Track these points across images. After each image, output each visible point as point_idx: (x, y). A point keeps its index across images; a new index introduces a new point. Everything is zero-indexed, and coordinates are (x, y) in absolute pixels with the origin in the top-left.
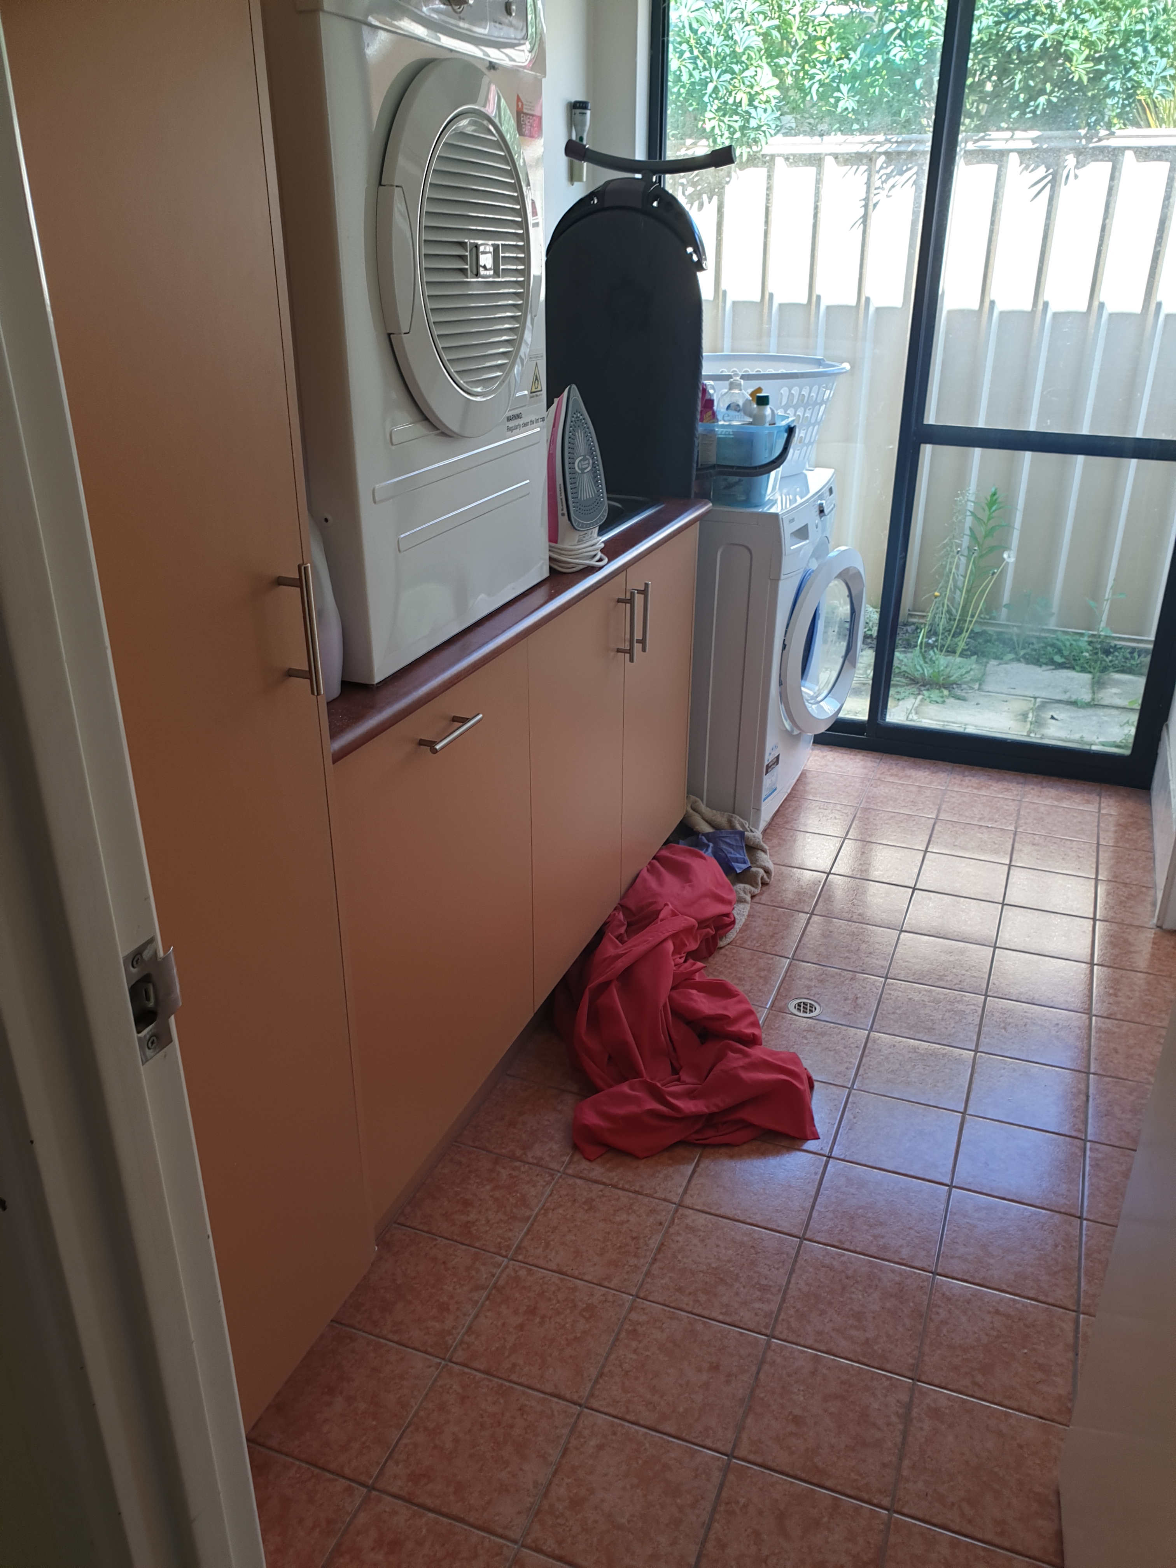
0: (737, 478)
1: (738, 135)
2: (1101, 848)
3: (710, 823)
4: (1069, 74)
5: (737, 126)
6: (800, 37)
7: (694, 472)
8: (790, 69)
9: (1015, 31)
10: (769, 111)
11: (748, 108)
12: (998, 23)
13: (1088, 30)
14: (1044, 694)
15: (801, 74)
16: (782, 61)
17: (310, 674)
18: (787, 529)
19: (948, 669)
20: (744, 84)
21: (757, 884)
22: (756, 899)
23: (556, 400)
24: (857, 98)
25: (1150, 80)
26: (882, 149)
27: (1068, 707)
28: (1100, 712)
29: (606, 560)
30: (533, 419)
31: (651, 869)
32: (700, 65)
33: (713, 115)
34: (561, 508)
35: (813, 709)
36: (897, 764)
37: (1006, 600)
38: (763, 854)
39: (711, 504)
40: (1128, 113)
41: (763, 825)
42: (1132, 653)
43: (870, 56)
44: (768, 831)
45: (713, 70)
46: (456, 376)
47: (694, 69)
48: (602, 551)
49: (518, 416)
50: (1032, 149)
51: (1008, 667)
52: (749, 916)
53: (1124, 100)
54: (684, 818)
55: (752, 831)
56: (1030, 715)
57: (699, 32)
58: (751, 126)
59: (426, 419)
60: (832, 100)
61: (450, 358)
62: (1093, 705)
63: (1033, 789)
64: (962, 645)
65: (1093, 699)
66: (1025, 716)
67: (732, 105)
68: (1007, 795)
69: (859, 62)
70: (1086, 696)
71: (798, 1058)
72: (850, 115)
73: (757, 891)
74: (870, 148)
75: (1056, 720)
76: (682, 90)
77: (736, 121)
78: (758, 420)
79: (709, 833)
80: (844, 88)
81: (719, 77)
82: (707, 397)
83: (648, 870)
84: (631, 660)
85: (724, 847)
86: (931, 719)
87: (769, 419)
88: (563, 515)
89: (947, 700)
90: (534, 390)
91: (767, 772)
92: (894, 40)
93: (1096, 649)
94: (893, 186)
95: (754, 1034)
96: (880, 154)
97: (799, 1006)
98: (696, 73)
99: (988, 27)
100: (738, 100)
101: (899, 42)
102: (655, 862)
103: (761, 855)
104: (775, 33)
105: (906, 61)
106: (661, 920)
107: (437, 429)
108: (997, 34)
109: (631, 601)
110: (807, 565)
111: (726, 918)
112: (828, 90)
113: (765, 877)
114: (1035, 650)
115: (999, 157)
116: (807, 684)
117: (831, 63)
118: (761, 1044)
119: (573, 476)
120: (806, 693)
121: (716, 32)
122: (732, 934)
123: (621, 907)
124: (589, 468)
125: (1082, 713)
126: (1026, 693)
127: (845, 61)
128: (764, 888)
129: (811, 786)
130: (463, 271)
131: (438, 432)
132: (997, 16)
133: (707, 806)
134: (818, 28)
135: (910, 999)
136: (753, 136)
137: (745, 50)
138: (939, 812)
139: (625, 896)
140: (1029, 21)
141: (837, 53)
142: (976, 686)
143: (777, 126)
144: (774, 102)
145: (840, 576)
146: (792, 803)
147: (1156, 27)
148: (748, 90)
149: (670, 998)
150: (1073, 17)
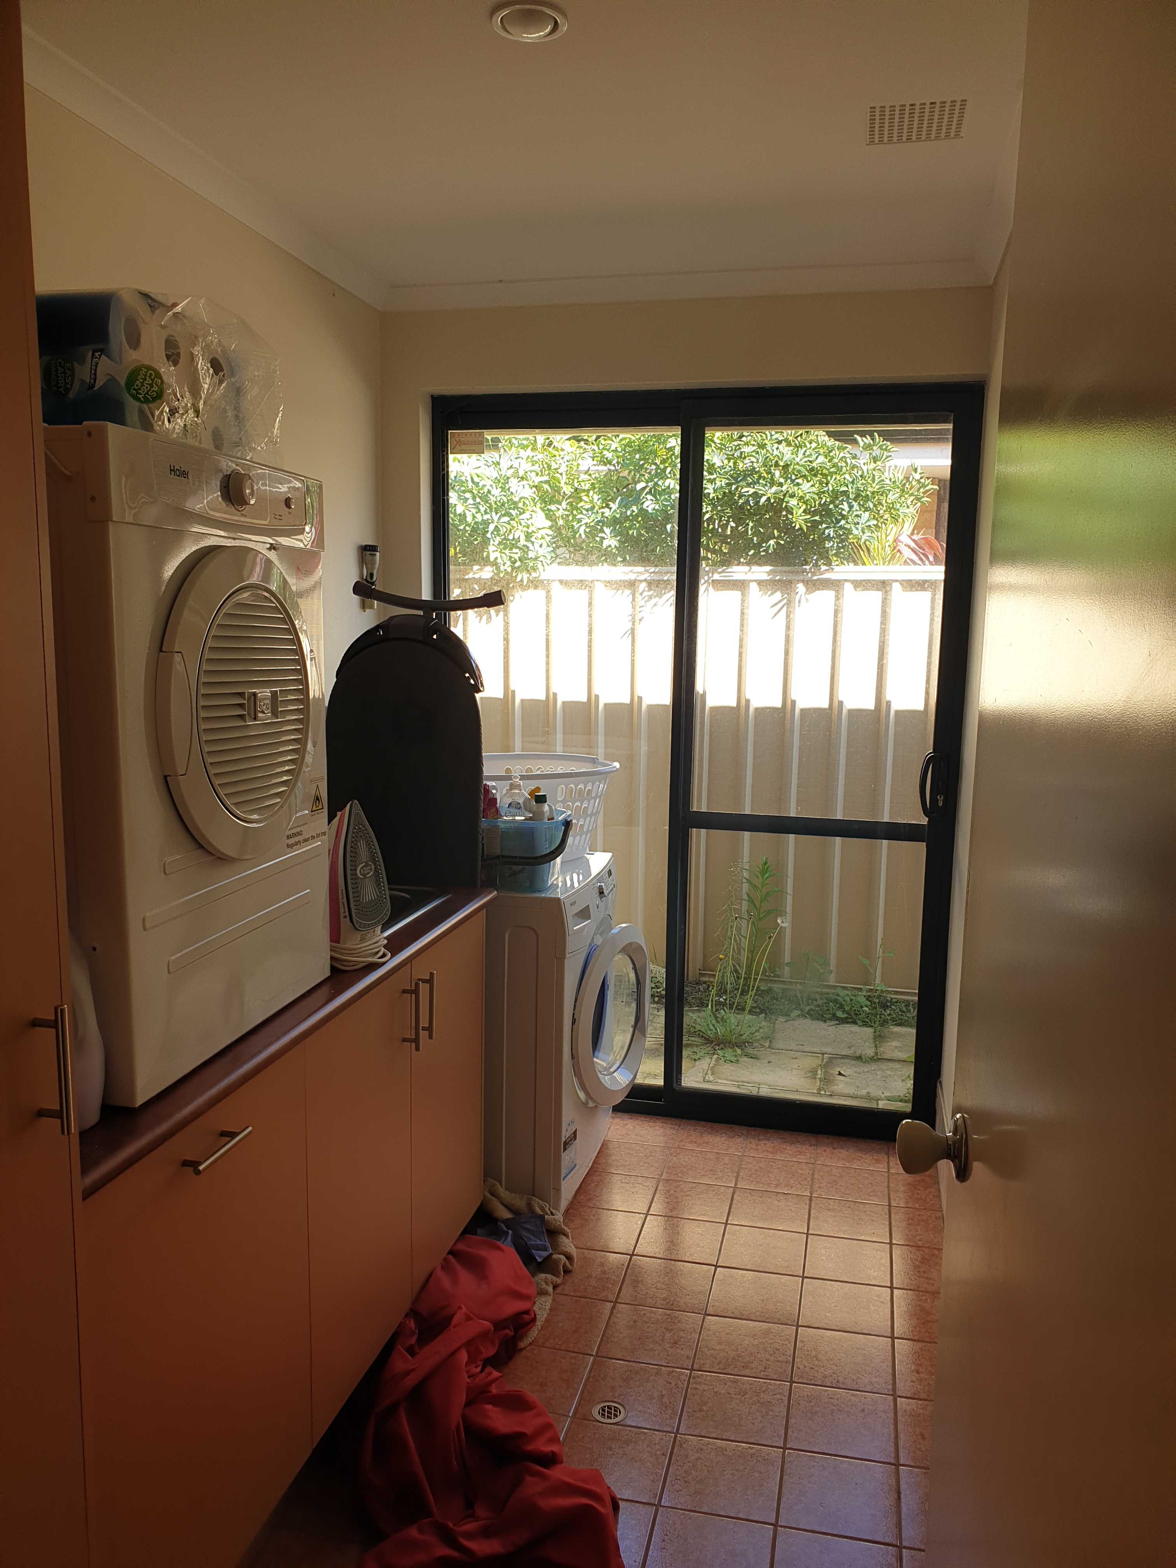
0: (520, 867)
1: (518, 564)
2: (893, 1210)
3: (508, 1208)
4: (793, 523)
5: (516, 557)
6: (568, 490)
7: (480, 864)
8: (561, 514)
9: (743, 491)
10: (545, 545)
11: (526, 543)
12: (729, 485)
13: (802, 491)
14: (829, 1050)
15: (571, 518)
16: (553, 507)
17: (60, 1114)
18: (570, 912)
19: (740, 1028)
20: (521, 525)
21: (560, 1273)
22: (559, 1290)
23: (339, 814)
24: (618, 538)
25: (857, 529)
26: (642, 577)
27: (854, 1062)
28: (884, 1066)
29: (389, 955)
30: (314, 834)
31: (446, 1266)
32: (482, 509)
33: (496, 549)
34: (343, 911)
35: (606, 1080)
36: (695, 1130)
37: (787, 959)
38: (564, 1238)
39: (496, 892)
40: (843, 553)
41: (564, 1204)
42: (907, 1006)
43: (627, 507)
44: (570, 1211)
45: (494, 514)
46: (233, 808)
47: (477, 513)
48: (385, 947)
49: (299, 834)
50: (767, 580)
51: (796, 1023)
52: (551, 1309)
53: (838, 543)
54: (482, 1204)
55: (552, 1214)
56: (819, 1072)
57: (481, 485)
58: (530, 557)
59: (201, 847)
60: (598, 539)
61: (226, 792)
62: (876, 1059)
63: (825, 1151)
64: (750, 1003)
65: (876, 1054)
66: (814, 1072)
67: (512, 540)
68: (802, 1158)
69: (618, 511)
70: (869, 1051)
71: (601, 1476)
72: (614, 551)
73: (559, 1281)
74: (633, 577)
75: (844, 1076)
76: (467, 528)
77: (517, 553)
78: (537, 816)
79: (508, 1219)
80: (607, 530)
81: (499, 519)
82: (491, 796)
83: (442, 1267)
84: (417, 1049)
85: (525, 1233)
86: (727, 1080)
87: (547, 815)
88: (345, 917)
89: (741, 1060)
90: (314, 808)
91: (565, 1149)
92: (646, 495)
93: (875, 1003)
94: (655, 605)
95: (553, 1452)
96: (641, 581)
97: (603, 1410)
98: (478, 516)
99: (722, 487)
100: (516, 537)
101: (649, 497)
102: (450, 1257)
103: (564, 1239)
104: (546, 486)
105: (657, 510)
106: (455, 1327)
107: (213, 855)
108: (730, 492)
109: (416, 992)
110: (592, 941)
111: (525, 1316)
112: (594, 531)
113: (568, 1264)
114: (819, 1006)
115: (740, 585)
116: (601, 1055)
117: (595, 511)
118: (561, 1462)
119: (355, 881)
120: (600, 1064)
121: (494, 485)
122: (534, 1333)
123: (413, 1313)
124: (372, 873)
125: (866, 1068)
126: (815, 1050)
127: (606, 510)
128: (566, 1277)
129: (613, 1158)
130: (241, 717)
131: (213, 857)
132: (728, 479)
133: (507, 1189)
134: (582, 484)
135: (716, 1393)
136: (531, 564)
137: (521, 499)
138: (737, 1180)
139: (414, 1302)
140: (754, 483)
141: (599, 503)
142: (767, 1044)
143: (552, 557)
144: (548, 539)
145: (624, 950)
146: (595, 1178)
147: (858, 489)
148: (525, 529)
149: (464, 1417)
150: (789, 480)
